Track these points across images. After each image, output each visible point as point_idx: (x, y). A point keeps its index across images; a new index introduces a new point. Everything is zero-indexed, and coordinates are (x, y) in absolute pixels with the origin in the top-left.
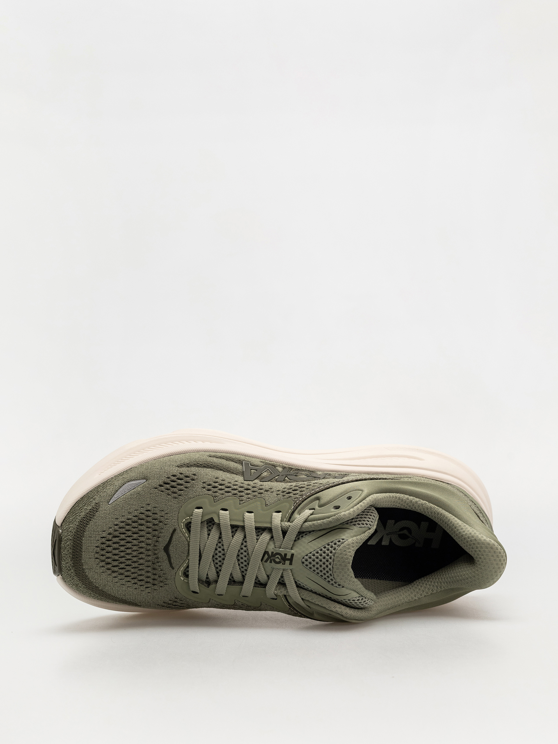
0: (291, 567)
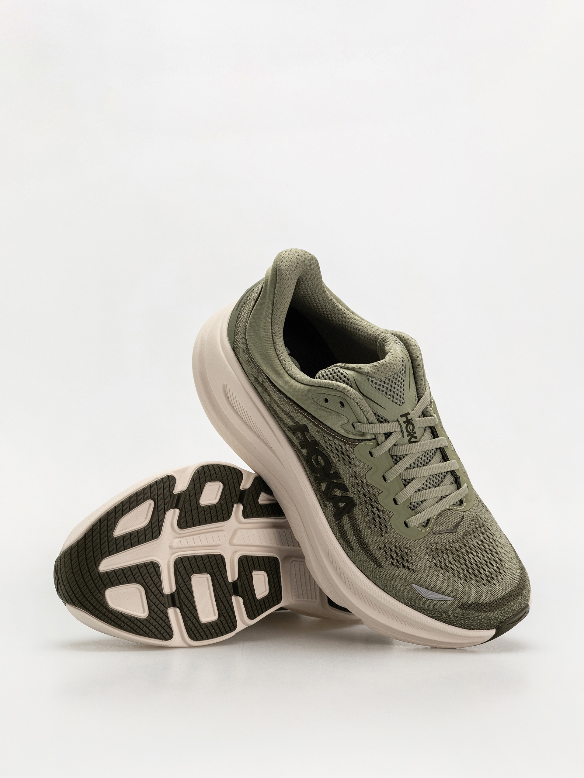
0: (411, 412)
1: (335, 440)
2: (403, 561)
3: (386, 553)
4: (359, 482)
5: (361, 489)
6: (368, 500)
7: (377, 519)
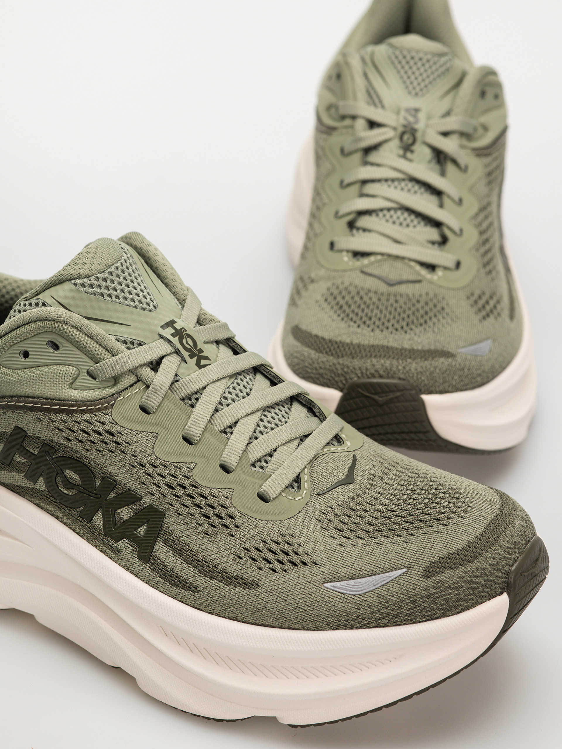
0: (176, 318)
1: (73, 417)
2: (288, 557)
3: (254, 560)
4: (150, 469)
5: (157, 479)
6: (179, 491)
7: (209, 511)
